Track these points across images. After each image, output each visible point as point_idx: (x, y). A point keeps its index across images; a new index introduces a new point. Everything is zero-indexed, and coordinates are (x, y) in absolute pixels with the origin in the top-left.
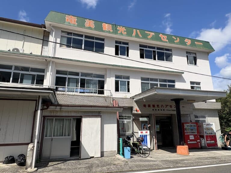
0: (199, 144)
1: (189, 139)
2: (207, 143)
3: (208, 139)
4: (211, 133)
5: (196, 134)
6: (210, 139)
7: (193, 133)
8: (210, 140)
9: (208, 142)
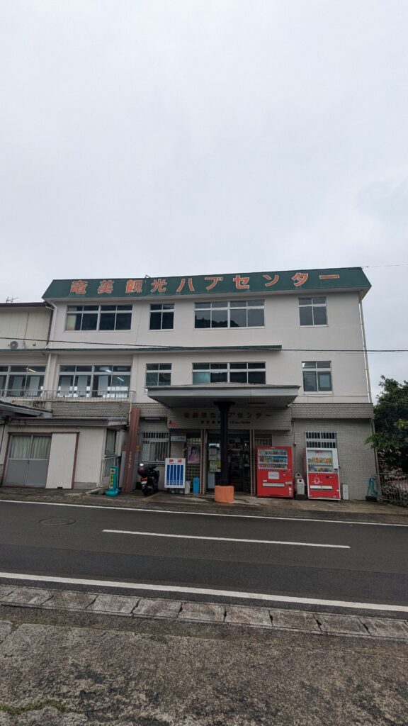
0: (290, 489)
1: (267, 478)
2: (310, 489)
3: (315, 481)
4: (327, 470)
5: (286, 468)
6: (319, 482)
7: (280, 466)
8: (320, 484)
9: (312, 487)
